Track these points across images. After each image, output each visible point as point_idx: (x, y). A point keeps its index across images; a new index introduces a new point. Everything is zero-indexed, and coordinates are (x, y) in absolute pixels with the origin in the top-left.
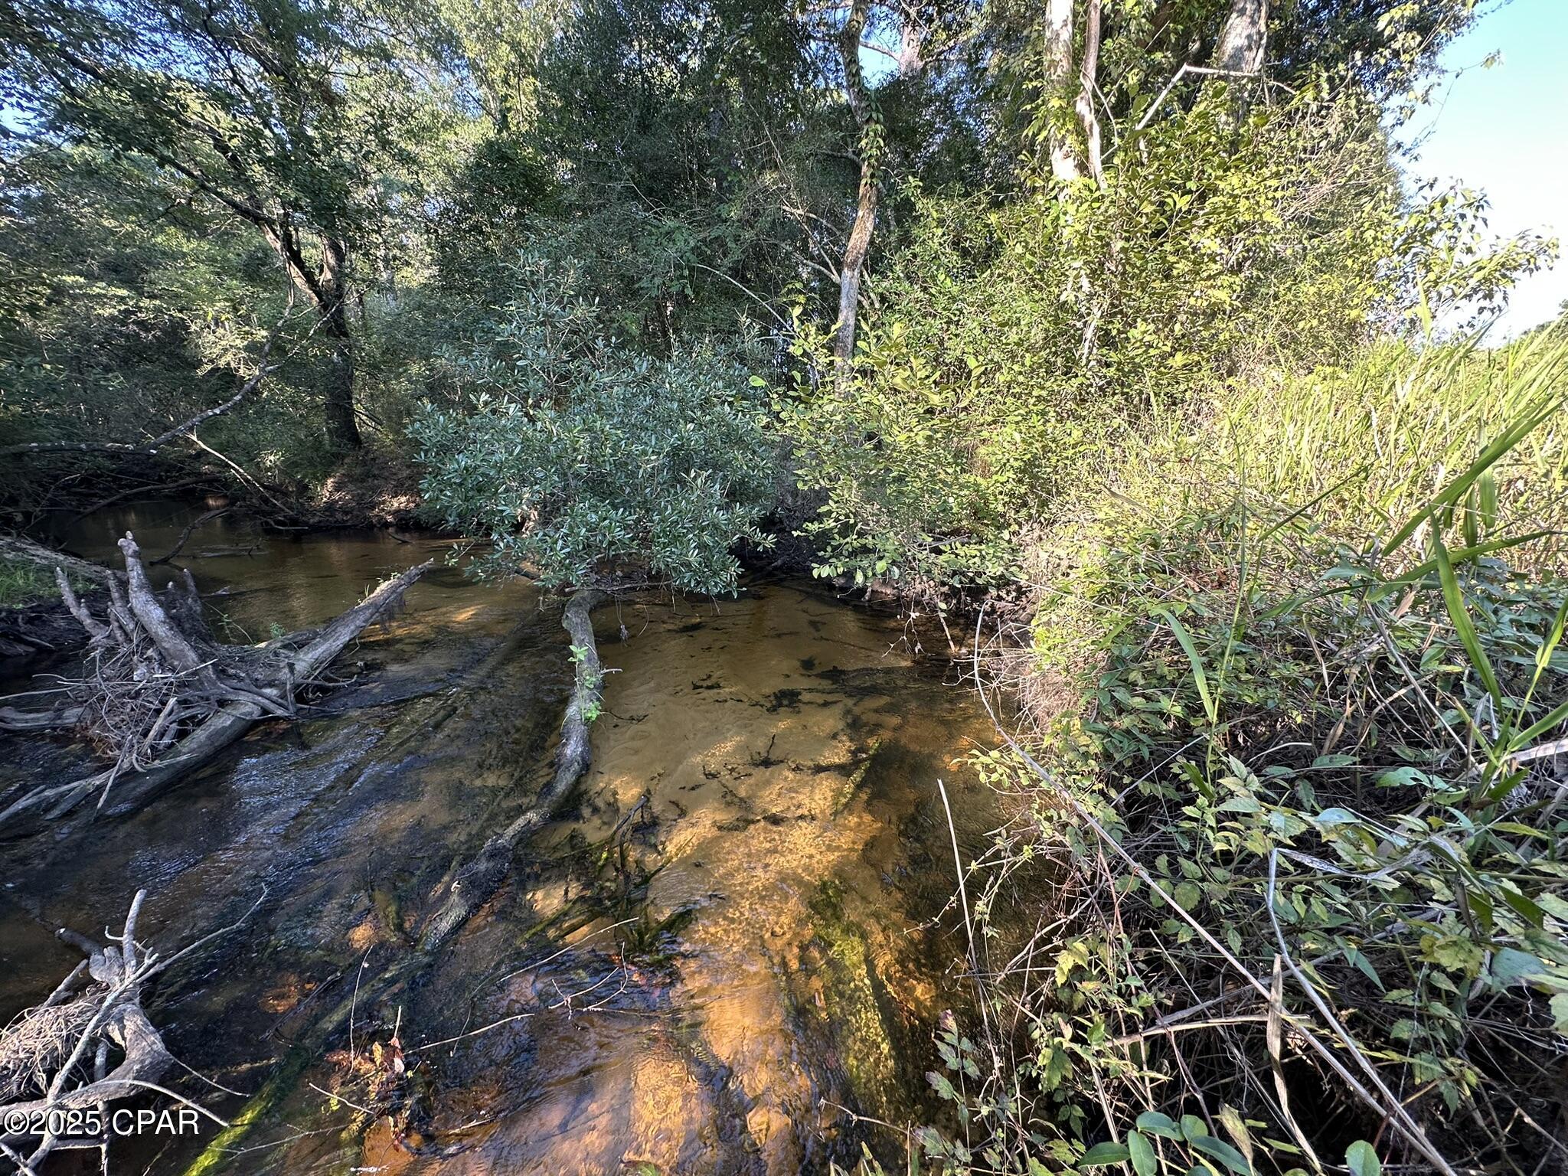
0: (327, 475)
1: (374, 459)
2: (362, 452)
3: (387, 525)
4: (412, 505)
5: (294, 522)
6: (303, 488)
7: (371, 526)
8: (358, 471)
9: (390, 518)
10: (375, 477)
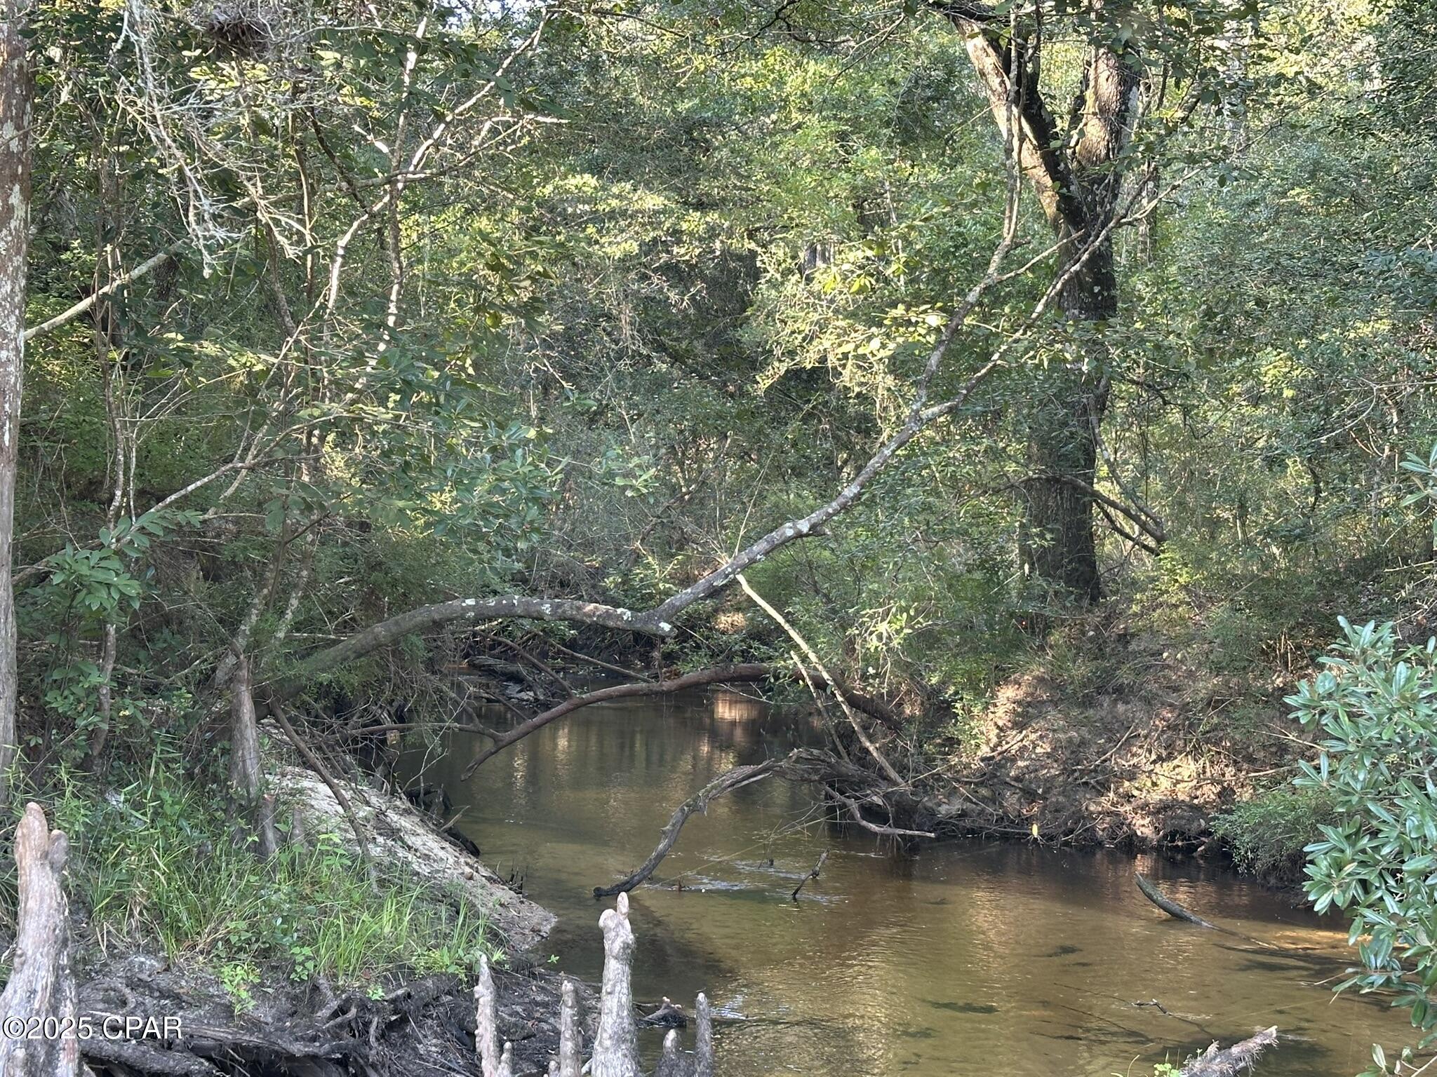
0: (1001, 676)
1: (1124, 638)
2: (1096, 617)
3: (1131, 846)
4: (1210, 792)
5: (905, 813)
6: (939, 710)
7: (1090, 846)
8: (1080, 669)
9: (1144, 827)
10: (1121, 693)
